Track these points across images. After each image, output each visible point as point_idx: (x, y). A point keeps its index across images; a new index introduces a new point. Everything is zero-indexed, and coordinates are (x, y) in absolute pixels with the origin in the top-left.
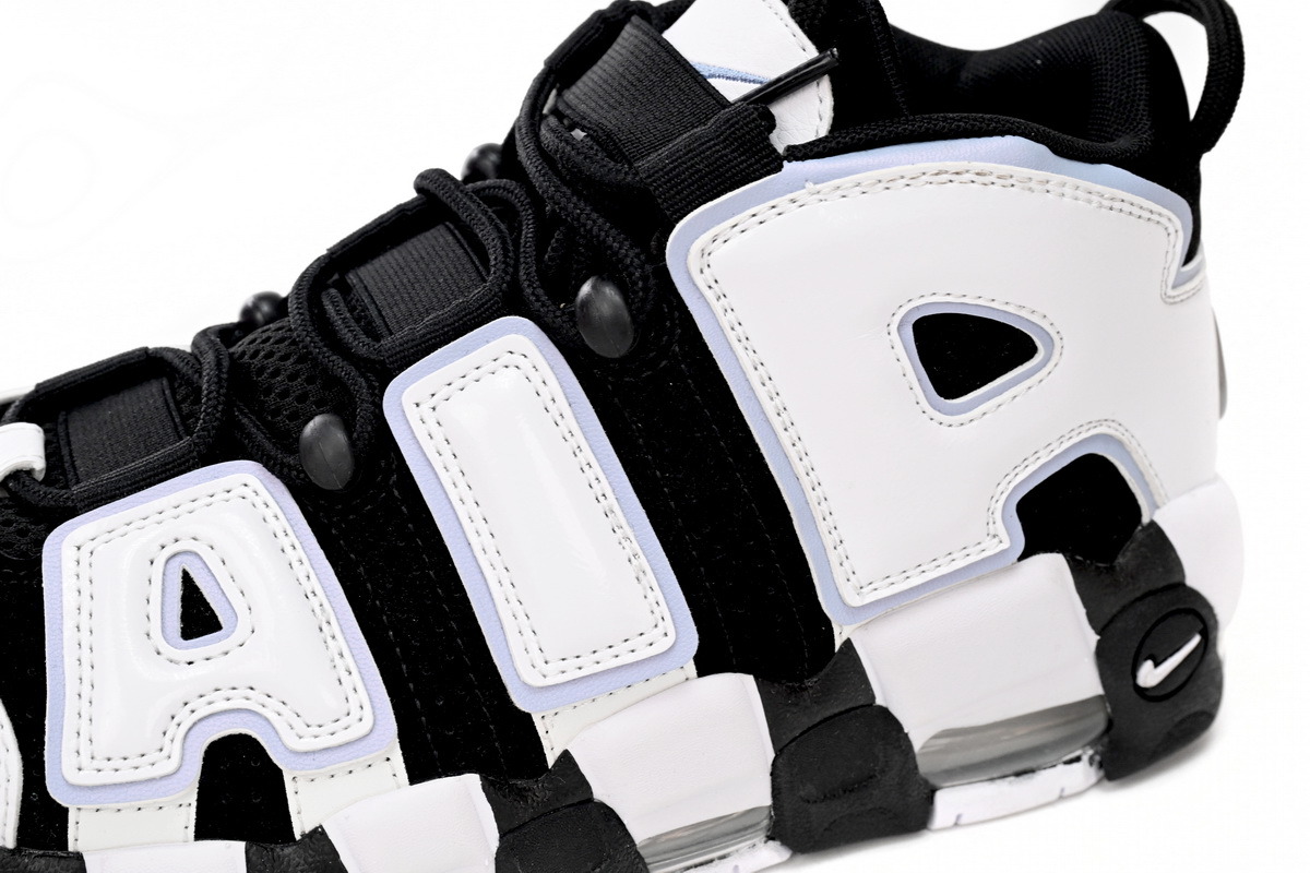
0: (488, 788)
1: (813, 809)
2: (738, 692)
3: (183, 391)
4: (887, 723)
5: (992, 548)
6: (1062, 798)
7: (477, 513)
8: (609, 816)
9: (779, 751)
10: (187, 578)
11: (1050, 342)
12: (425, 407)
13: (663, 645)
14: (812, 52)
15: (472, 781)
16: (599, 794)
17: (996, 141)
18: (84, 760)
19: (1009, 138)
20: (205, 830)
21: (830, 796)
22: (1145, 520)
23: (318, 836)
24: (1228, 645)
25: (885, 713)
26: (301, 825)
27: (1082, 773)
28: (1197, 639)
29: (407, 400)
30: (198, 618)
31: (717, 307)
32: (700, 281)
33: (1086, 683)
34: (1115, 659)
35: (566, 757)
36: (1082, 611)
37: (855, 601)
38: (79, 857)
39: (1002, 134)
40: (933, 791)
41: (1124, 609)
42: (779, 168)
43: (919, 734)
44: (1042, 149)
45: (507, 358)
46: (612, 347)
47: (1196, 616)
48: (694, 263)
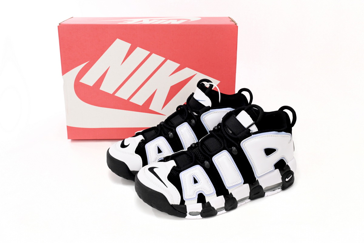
0: (224, 197)
1: (253, 196)
2: (247, 185)
3: (189, 157)
4: (261, 187)
5: (272, 170)
6: (278, 193)
7: (222, 170)
8: (235, 198)
9: (250, 191)
10: (194, 177)
11: (277, 150)
12: (217, 160)
13: (240, 182)
14: (253, 122)
15: (222, 196)
16: (234, 196)
17: (273, 132)
18: (187, 196)
19: (274, 132)
20: (198, 202)
21: (255, 195)
22: (287, 164)
23: (208, 202)
24: (295, 175)
25: (261, 186)
26: (207, 201)
27: (280, 190)
28: (292, 176)
29: (215, 159)
30: (196, 182)
31: (245, 149)
32: (244, 147)
33: (281, 181)
34: (283, 178)
35: (231, 193)
36: (280, 174)
37: (258, 176)
38: (186, 205)
39: (273, 131)
40: (265, 193)
41: (284, 174)
42: (251, 136)
43: (264, 188)
44: (277, 132)
45: (224, 154)
46: (236, 153)
47: (291, 173)
48: (243, 145)
